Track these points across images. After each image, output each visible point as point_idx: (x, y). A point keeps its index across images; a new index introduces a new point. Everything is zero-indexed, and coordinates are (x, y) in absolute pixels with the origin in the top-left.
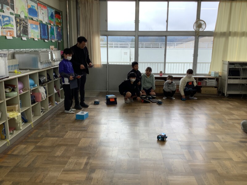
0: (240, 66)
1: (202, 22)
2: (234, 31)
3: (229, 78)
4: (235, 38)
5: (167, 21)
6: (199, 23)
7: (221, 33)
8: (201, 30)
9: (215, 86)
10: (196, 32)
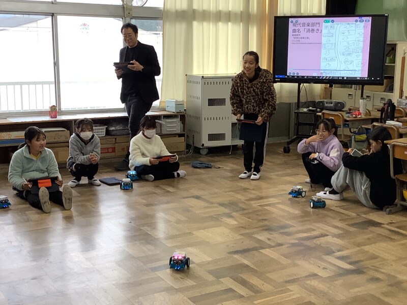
2: (201, 9)
4: (205, 24)
8: (135, 3)
9: (179, 132)
10: (123, 7)
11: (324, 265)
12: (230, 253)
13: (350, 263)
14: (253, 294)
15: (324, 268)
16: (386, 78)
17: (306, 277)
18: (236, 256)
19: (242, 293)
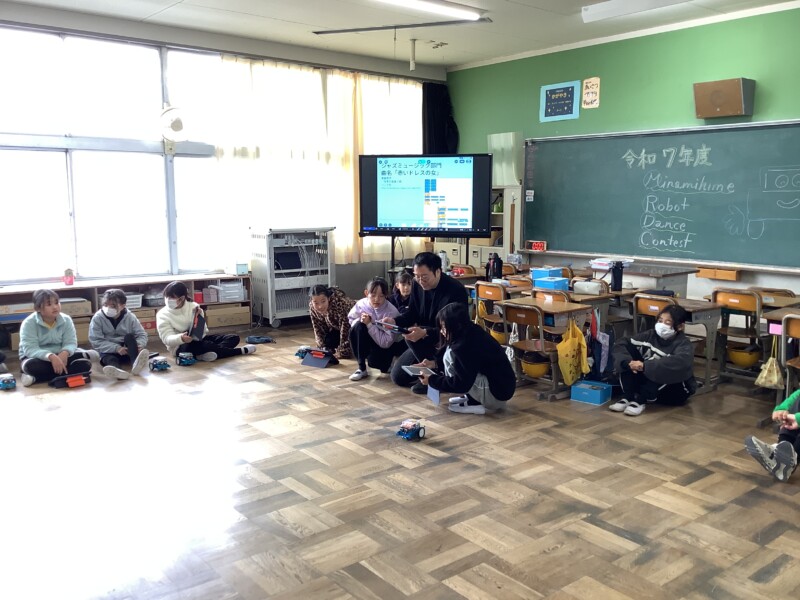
3: (278, 276)
8: (181, 137)
9: (242, 299)
10: (163, 142)
11: (413, 453)
12: (295, 447)
13: (443, 450)
14: (320, 496)
15: (412, 458)
16: (493, 229)
17: (388, 470)
18: (303, 450)
19: (305, 495)
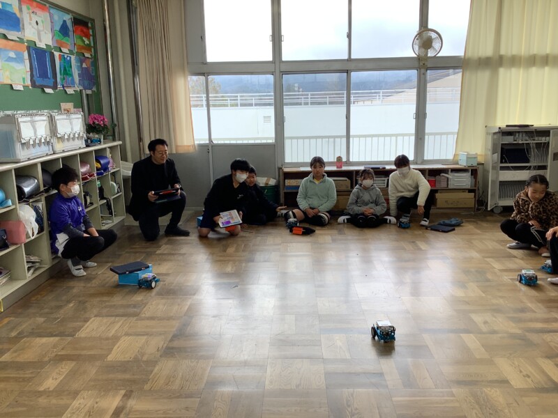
0: (527, 138)
1: (434, 35)
2: (509, 54)
3: (502, 168)
4: (514, 70)
5: (349, 36)
6: (425, 37)
7: (480, 59)
8: (431, 53)
9: (469, 187)
10: (419, 58)
14: (402, 387)
15: (526, 376)
17: (491, 381)
